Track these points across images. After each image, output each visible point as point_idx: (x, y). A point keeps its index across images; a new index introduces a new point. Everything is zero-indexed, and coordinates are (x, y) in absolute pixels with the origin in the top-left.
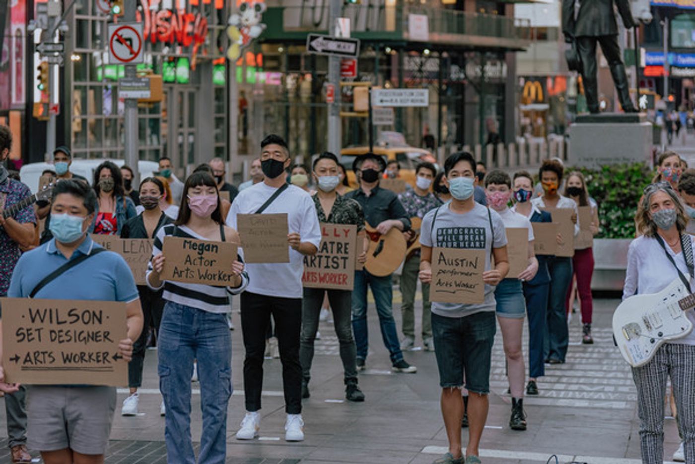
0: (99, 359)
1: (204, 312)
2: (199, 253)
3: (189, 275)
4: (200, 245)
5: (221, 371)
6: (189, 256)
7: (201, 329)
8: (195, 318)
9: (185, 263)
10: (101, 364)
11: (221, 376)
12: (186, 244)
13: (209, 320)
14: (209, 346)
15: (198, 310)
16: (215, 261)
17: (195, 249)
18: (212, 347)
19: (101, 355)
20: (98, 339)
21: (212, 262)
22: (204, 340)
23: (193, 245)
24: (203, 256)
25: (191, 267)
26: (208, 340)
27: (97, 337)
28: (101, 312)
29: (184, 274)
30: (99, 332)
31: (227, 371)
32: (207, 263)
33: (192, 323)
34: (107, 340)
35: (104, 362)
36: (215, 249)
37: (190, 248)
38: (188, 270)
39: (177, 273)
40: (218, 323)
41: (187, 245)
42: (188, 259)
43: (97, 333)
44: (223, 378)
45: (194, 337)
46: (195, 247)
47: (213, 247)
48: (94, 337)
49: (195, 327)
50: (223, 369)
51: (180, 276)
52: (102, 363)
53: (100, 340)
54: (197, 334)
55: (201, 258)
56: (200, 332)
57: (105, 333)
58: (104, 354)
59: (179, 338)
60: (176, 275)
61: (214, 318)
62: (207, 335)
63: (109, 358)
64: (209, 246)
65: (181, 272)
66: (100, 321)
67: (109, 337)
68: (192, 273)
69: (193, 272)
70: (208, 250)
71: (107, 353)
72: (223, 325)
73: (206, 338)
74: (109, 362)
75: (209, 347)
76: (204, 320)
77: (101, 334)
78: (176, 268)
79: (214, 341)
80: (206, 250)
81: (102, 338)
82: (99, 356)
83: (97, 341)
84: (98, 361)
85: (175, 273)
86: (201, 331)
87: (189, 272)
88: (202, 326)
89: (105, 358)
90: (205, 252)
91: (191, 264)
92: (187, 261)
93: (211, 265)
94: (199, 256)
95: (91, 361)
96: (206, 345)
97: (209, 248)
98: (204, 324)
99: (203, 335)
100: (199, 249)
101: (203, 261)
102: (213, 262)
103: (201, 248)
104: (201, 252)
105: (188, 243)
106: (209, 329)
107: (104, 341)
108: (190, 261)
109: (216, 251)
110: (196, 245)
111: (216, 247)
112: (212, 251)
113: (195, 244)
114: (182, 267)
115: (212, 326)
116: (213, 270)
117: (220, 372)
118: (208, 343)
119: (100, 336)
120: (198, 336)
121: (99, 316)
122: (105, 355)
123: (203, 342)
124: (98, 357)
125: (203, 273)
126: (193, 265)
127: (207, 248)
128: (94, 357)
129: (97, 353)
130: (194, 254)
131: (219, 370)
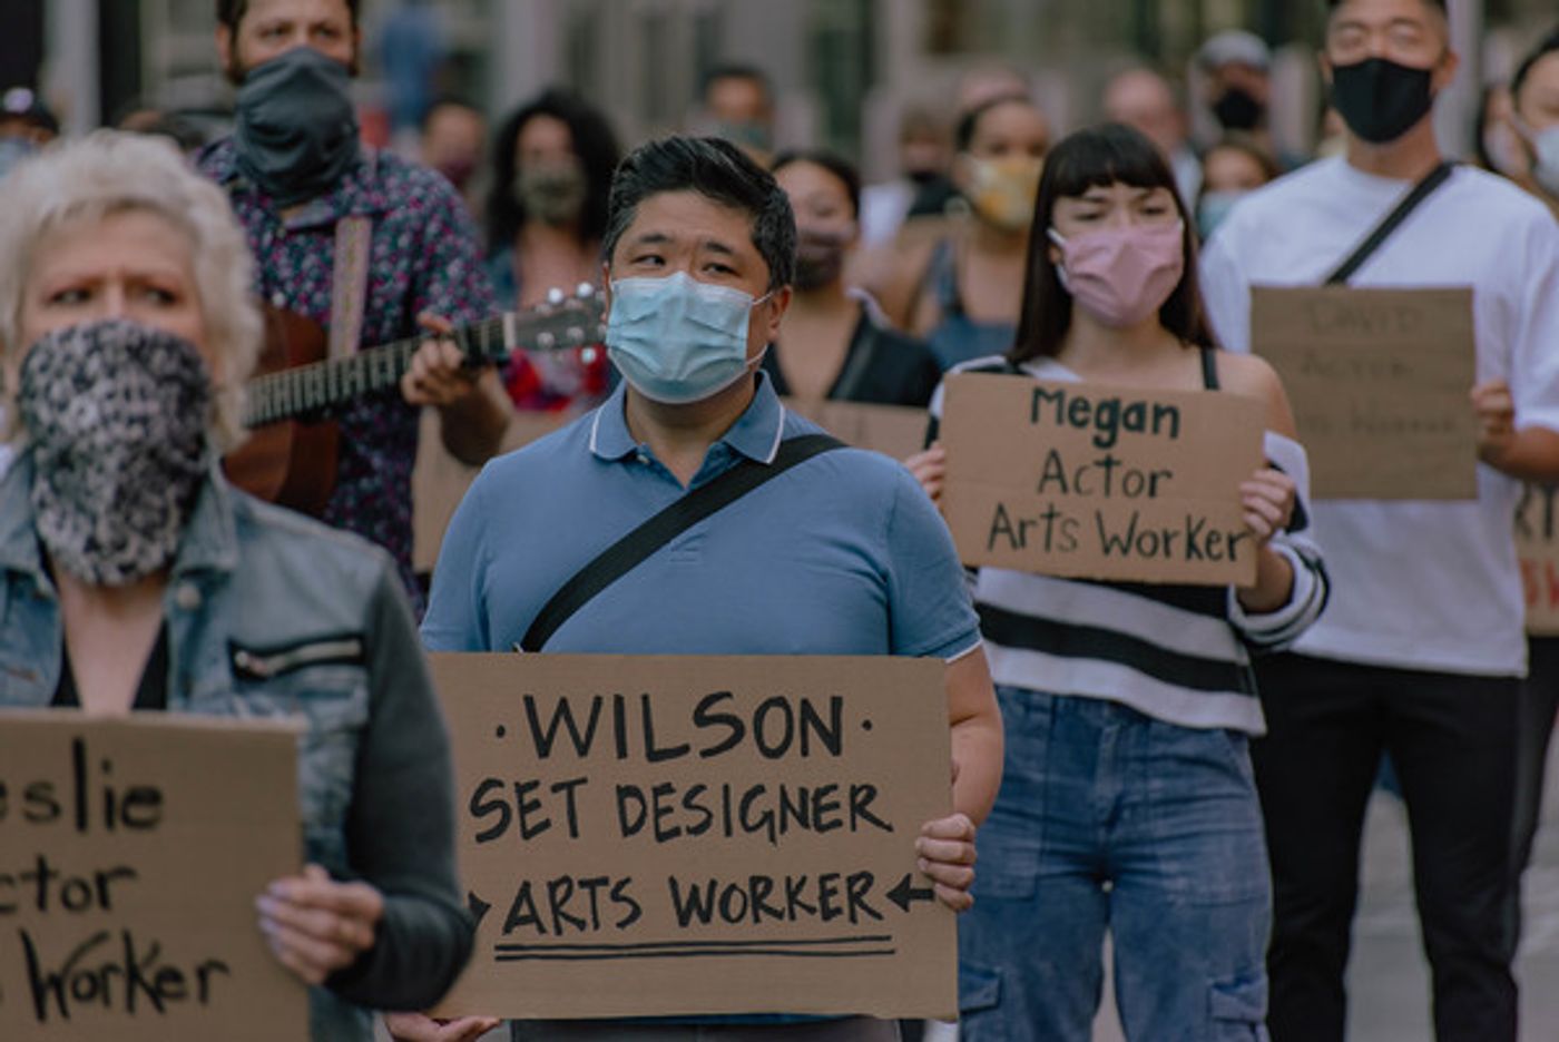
0: (833, 902)
1: (1144, 720)
2: (1098, 442)
3: (1056, 537)
4: (1102, 406)
5: (1220, 987)
6: (1054, 455)
7: (1136, 798)
8: (1106, 748)
9: (1041, 489)
10: (840, 927)
11: (1219, 1012)
12: (1043, 403)
13: (1165, 757)
14: (1168, 876)
15: (1118, 707)
16: (1169, 475)
17: (1082, 424)
18: (1181, 883)
19: (840, 884)
20: (826, 818)
21: (1154, 478)
22: (1147, 850)
23: (1073, 408)
24: (1116, 452)
25: (1068, 505)
26: (1161, 850)
27: (819, 810)
28: (836, 703)
29: (1035, 536)
30: (830, 788)
31: (1243, 989)
32: (1133, 484)
33: (1090, 773)
34: (863, 824)
35: (853, 919)
36: (1166, 421)
37: (1060, 420)
38: (1051, 516)
39: (1008, 530)
40: (1205, 775)
41: (1048, 410)
42: (1054, 470)
43: (822, 792)
44: (1228, 1021)
45: (1102, 834)
46: (1080, 416)
47: (1159, 412)
48: (810, 809)
49: (1105, 789)
50: (1228, 978)
51: (1020, 542)
53: (837, 823)
54: (1112, 823)
55: (1108, 463)
56: (1126, 814)
57: (854, 791)
58: (851, 881)
59: (1035, 844)
60: (1002, 539)
61: (1187, 748)
62: (1161, 828)
63: (876, 897)
64: (1139, 408)
65: (1023, 525)
66: (834, 742)
67: (869, 808)
68: (1070, 529)
69: (1075, 523)
70: (1139, 427)
71: (867, 879)
72: (1228, 787)
73: (1153, 841)
74: (875, 915)
75: (1166, 883)
76: (1143, 760)
77: (842, 796)
78: (1001, 510)
79: (1189, 856)
80: (1128, 427)
81: (844, 814)
82: (834, 891)
83: (821, 828)
84: (828, 914)
85: (995, 530)
86: (1134, 806)
87: (1057, 523)
88: (1139, 785)
89: (855, 899)
90: (1122, 432)
91: (1065, 489)
92: (1046, 477)
93: (1152, 492)
94: (1101, 454)
95: (797, 909)
96: (1157, 874)
97: (1141, 417)
98: (1144, 777)
99: (1142, 827)
100: (1099, 425)
101: (1118, 474)
102: (1161, 482)
103: (1105, 417)
104: (1105, 436)
105: (1049, 398)
106: (1165, 802)
107: (854, 827)
108: (1060, 476)
109: (1174, 433)
110: (1086, 408)
111: (1174, 412)
112: (1156, 429)
113: (1080, 404)
114: (1026, 504)
115: (1181, 786)
116: (1157, 515)
117: (1216, 994)
118: (1164, 867)
119: (836, 806)
120: (1119, 833)
121: (827, 721)
122: (857, 888)
123: (1143, 858)
124: (825, 894)
125: (1117, 526)
126: (1072, 493)
127: (1133, 418)
128: (809, 894)
129: (824, 879)
130: (1078, 445)
131: (1211, 981)
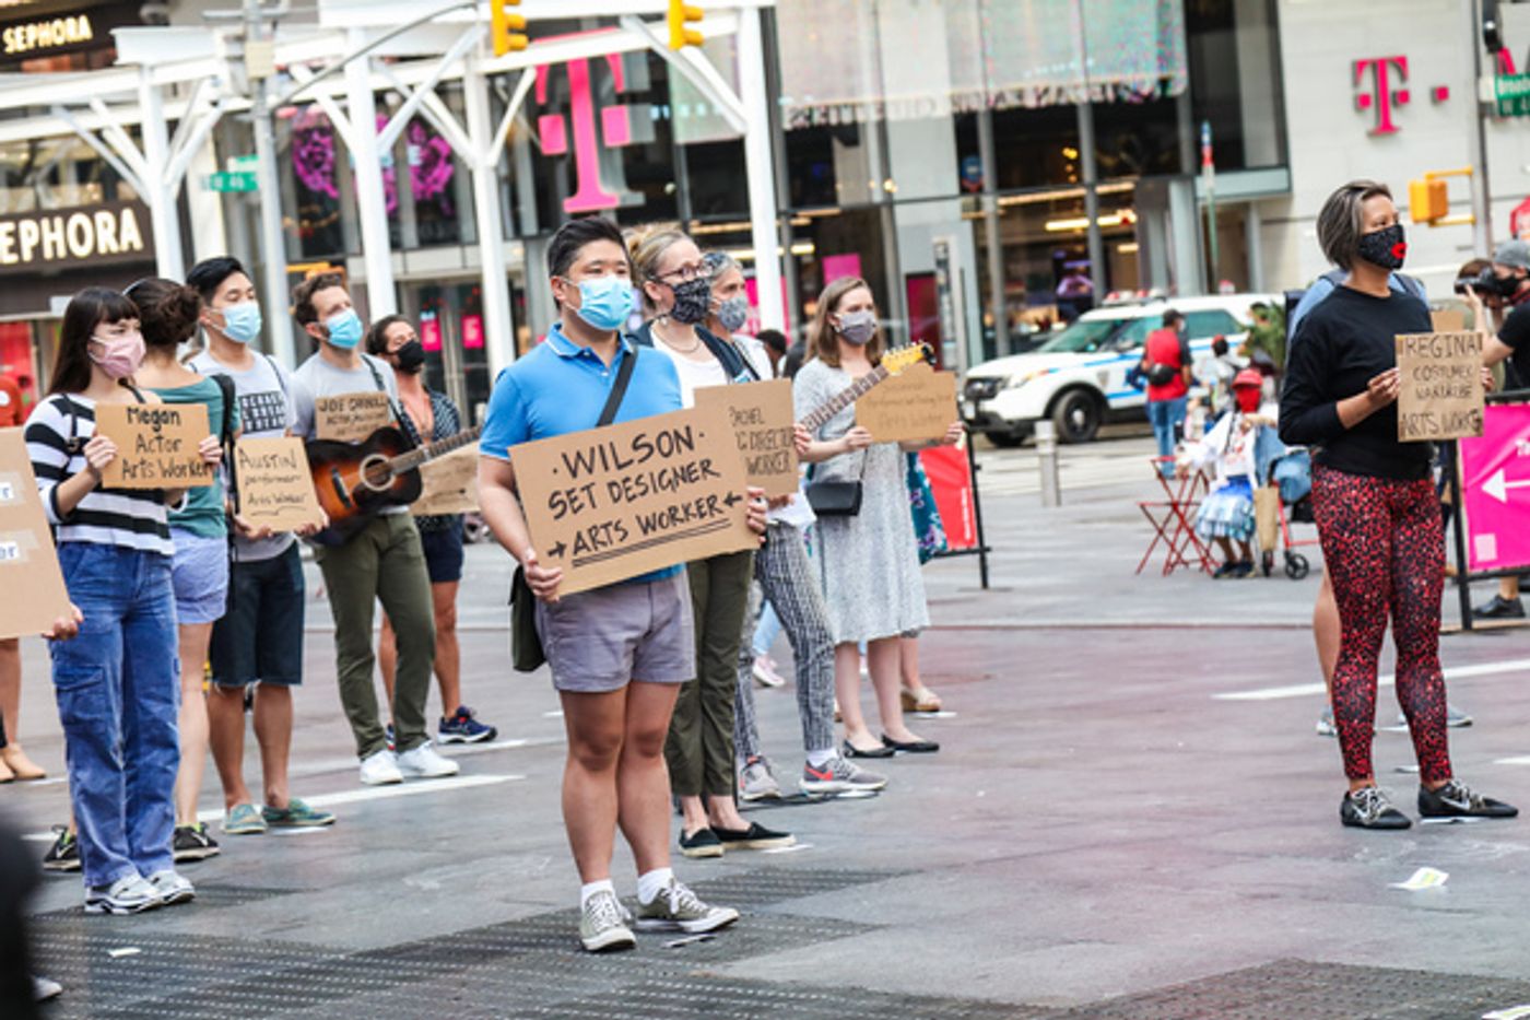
0: (703, 510)
2: (156, 430)
7: (146, 584)
10: (708, 520)
14: (158, 614)
18: (162, 616)
19: (704, 502)
20: (693, 476)
27: (690, 474)
28: (688, 429)
30: (693, 464)
33: (134, 575)
34: (709, 477)
35: (712, 515)
43: (690, 466)
45: (135, 600)
48: (686, 475)
49: (139, 580)
52: (707, 517)
53: (697, 478)
54: (139, 594)
55: (159, 438)
56: (143, 591)
57: (702, 463)
58: (708, 500)
63: (719, 504)
66: (690, 445)
67: (711, 468)
71: (714, 497)
74: (721, 512)
77: (697, 466)
79: (163, 605)
81: (700, 473)
82: (702, 506)
83: (692, 481)
84: (702, 515)
88: (147, 578)
89: (711, 507)
94: (155, 434)
95: (690, 517)
98: (149, 574)
100: (153, 421)
104: (156, 426)
107: (704, 477)
119: (695, 471)
120: (140, 598)
121: (686, 437)
122: (711, 501)
124: (699, 508)
128: (693, 510)
129: (697, 502)
